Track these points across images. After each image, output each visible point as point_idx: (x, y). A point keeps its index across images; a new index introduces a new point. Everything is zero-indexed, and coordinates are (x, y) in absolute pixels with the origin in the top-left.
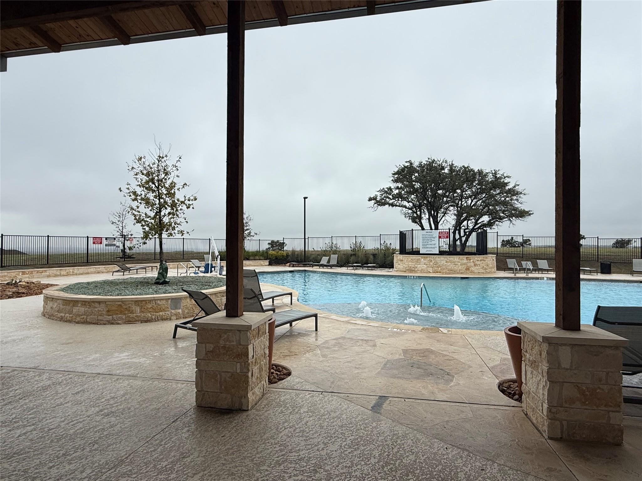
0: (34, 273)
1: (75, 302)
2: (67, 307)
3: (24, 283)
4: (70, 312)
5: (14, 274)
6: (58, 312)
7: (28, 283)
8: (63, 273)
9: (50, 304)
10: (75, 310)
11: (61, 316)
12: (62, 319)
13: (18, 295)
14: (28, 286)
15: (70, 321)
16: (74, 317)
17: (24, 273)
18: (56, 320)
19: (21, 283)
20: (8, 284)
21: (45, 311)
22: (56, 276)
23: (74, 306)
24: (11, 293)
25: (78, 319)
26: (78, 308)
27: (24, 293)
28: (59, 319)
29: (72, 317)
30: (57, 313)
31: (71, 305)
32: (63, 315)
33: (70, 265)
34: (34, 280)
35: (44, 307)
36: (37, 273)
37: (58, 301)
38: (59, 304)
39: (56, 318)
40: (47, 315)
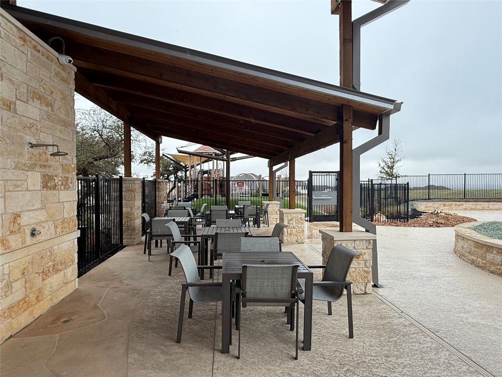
0: (453, 206)
1: (489, 248)
2: (480, 251)
3: (443, 214)
4: (484, 258)
5: (437, 206)
6: (469, 253)
7: (446, 214)
8: (479, 207)
9: (461, 243)
10: (489, 256)
11: (472, 259)
12: (473, 262)
13: (437, 225)
14: (447, 217)
15: (483, 268)
16: (488, 265)
17: (444, 205)
18: (467, 262)
19: (441, 214)
20: (432, 213)
21: (457, 248)
22: (471, 209)
23: (487, 251)
24: (432, 222)
25: (493, 268)
26: (493, 255)
27: (442, 224)
28: (470, 261)
29: (485, 263)
30: (468, 255)
31: (484, 249)
32: (475, 258)
33: (485, 200)
34: (452, 212)
35: (456, 245)
36: (456, 205)
37: (469, 242)
38: (470, 245)
39: (467, 260)
40: (459, 254)
